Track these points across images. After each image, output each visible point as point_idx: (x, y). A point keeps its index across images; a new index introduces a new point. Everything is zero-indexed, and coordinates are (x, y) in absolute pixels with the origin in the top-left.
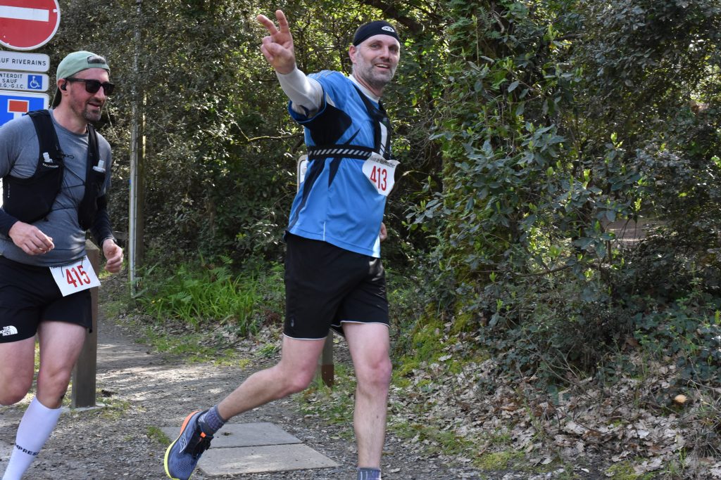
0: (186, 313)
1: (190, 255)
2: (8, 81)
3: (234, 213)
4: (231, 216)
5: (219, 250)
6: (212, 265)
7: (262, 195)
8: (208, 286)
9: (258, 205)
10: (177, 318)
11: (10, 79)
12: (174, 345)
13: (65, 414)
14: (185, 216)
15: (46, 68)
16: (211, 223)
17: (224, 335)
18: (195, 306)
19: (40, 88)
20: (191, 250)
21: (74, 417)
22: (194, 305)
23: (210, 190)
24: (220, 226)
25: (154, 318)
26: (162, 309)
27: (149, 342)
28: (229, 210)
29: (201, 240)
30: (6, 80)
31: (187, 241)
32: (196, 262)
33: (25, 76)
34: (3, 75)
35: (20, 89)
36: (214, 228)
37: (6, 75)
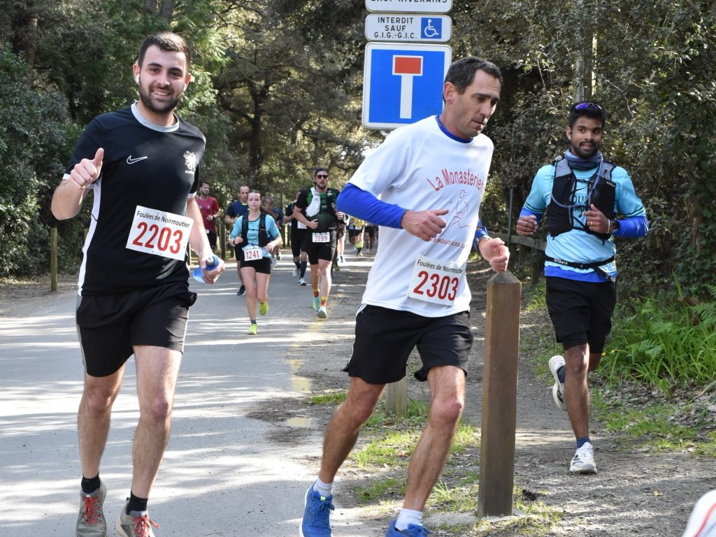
0: (653, 372)
1: (663, 283)
2: (393, 29)
5: (705, 275)
6: (695, 299)
8: (687, 331)
10: (638, 379)
11: (395, 25)
12: (633, 420)
13: (468, 525)
14: (655, 222)
15: (448, 6)
16: (694, 233)
17: (709, 408)
18: (667, 362)
19: (439, 37)
20: (662, 276)
21: (481, 530)
22: (665, 361)
23: (694, 184)
24: (708, 238)
25: (605, 378)
26: (618, 365)
27: (595, 416)
29: (678, 260)
30: (390, 29)
31: (656, 262)
32: (669, 294)
33: (417, 20)
34: (386, 20)
35: (410, 39)
36: (699, 241)
37: (390, 20)
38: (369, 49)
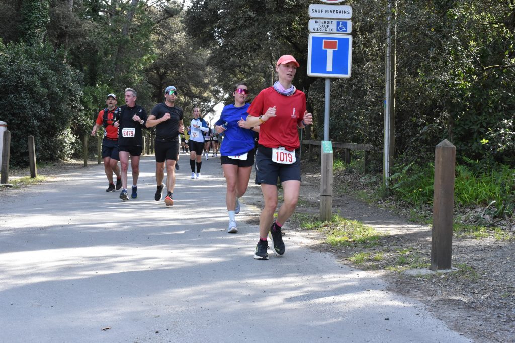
2: (323, 26)
3: (467, 124)
4: (466, 127)
7: (488, 110)
9: (486, 119)
11: (324, 24)
15: (350, 16)
16: (450, 132)
19: (346, 31)
24: (457, 134)
28: (462, 122)
30: (321, 26)
33: (335, 22)
34: (319, 22)
35: (332, 32)
36: (453, 136)
37: (321, 22)
38: (311, 36)
